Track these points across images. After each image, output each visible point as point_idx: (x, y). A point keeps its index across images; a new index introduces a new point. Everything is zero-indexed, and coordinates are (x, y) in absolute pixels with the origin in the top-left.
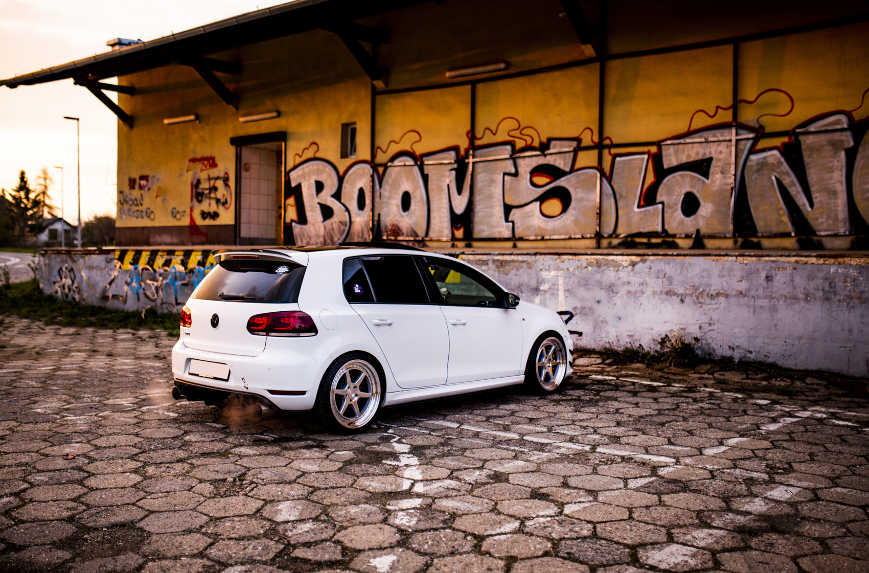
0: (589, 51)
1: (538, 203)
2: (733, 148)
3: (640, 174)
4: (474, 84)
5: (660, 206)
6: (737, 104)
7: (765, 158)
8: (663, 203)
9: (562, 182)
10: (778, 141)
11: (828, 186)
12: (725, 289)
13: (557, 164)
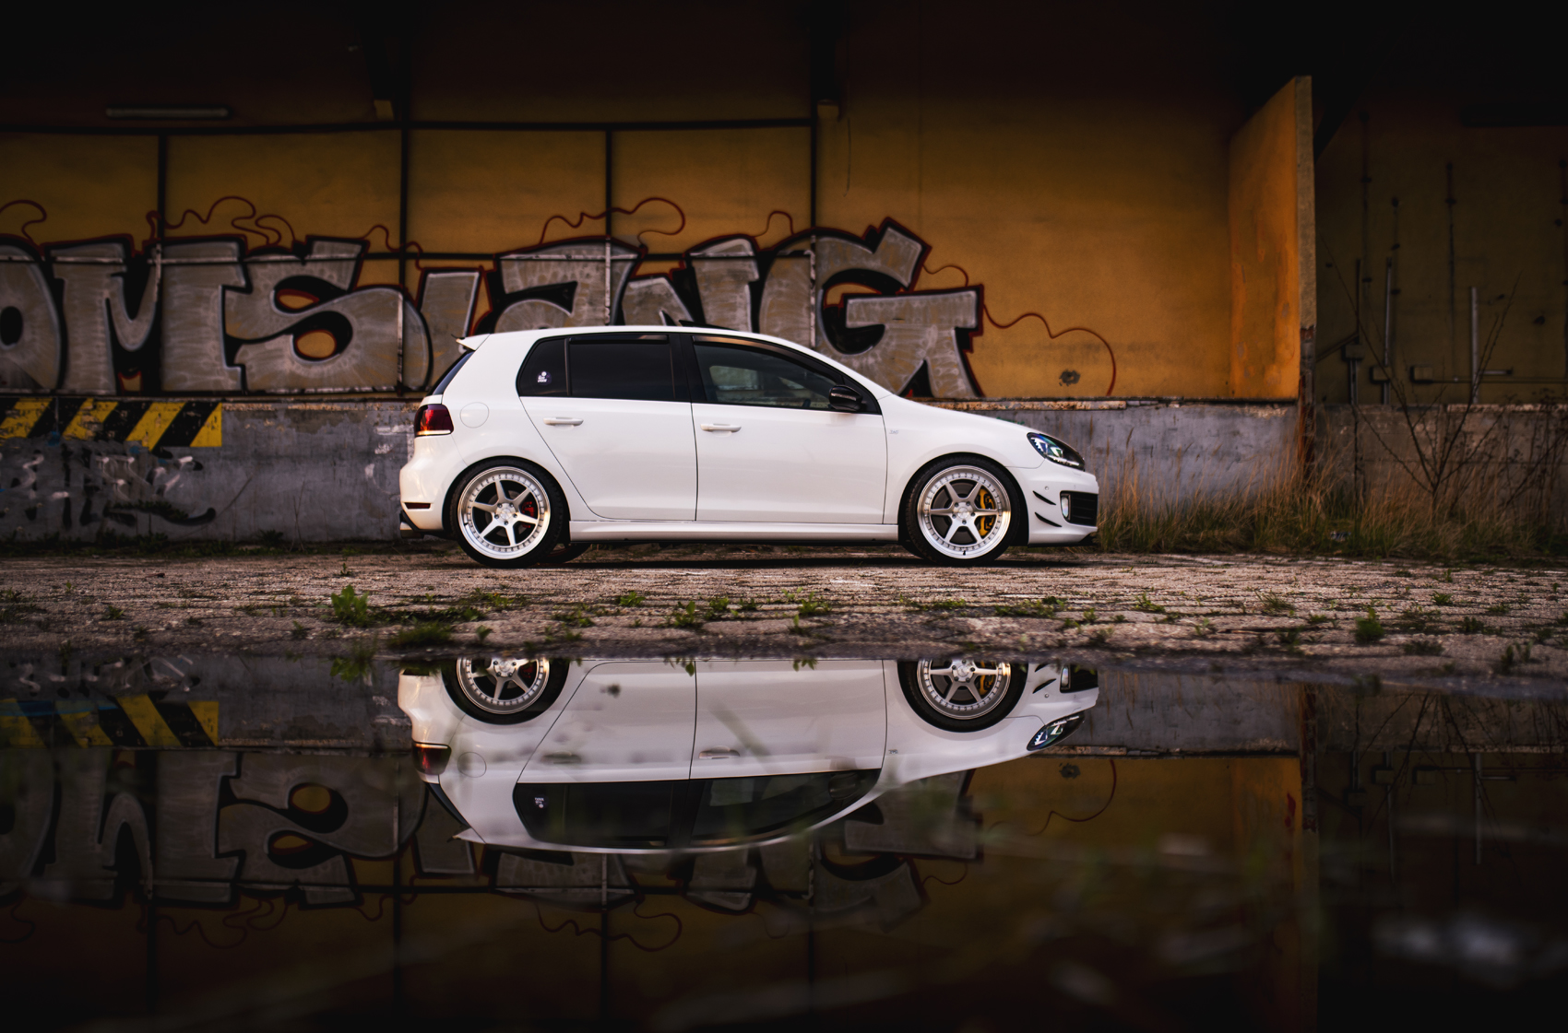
0: (385, 109)
1: (291, 338)
2: (608, 271)
3: (468, 300)
4: (164, 134)
6: (610, 212)
7: (649, 287)
9: (336, 305)
10: (667, 266)
13: (325, 277)
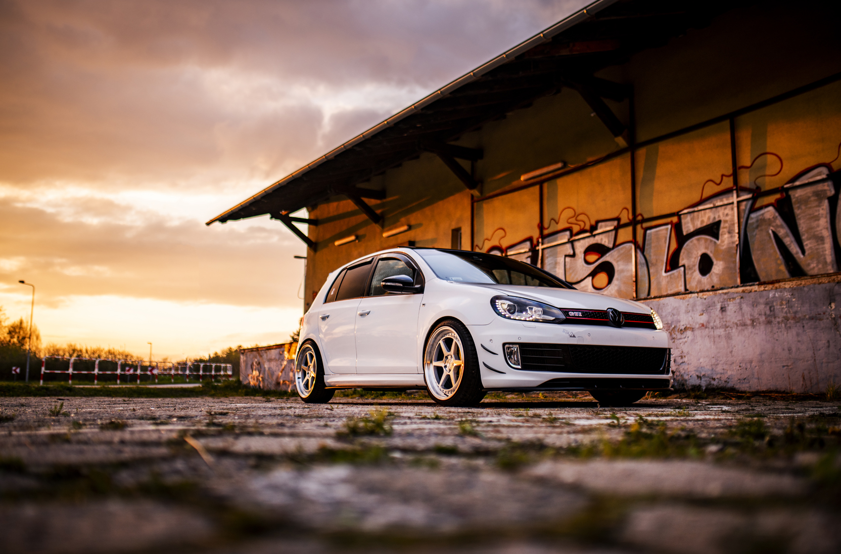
0: (621, 142)
1: (590, 278)
2: (736, 209)
3: (666, 243)
4: (541, 183)
5: (682, 269)
6: (736, 169)
7: (762, 215)
8: (684, 266)
9: (607, 258)
10: (772, 199)
11: (816, 233)
12: (691, 323)
13: (603, 243)
